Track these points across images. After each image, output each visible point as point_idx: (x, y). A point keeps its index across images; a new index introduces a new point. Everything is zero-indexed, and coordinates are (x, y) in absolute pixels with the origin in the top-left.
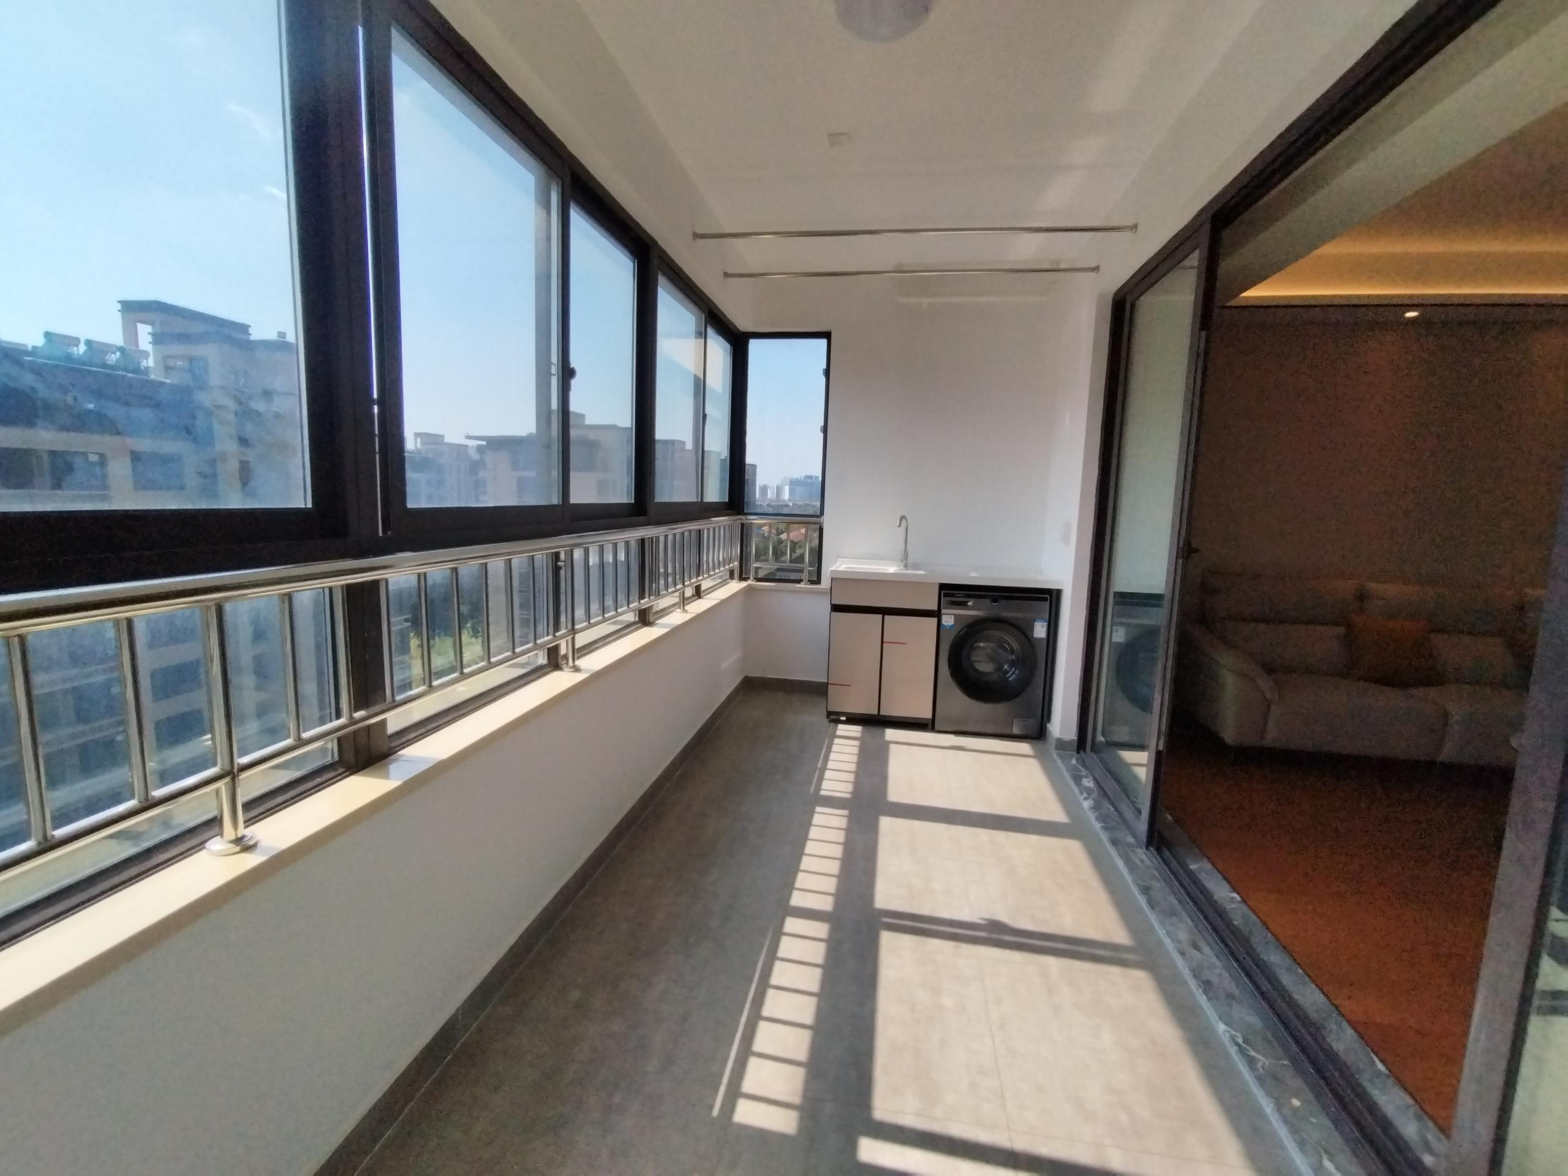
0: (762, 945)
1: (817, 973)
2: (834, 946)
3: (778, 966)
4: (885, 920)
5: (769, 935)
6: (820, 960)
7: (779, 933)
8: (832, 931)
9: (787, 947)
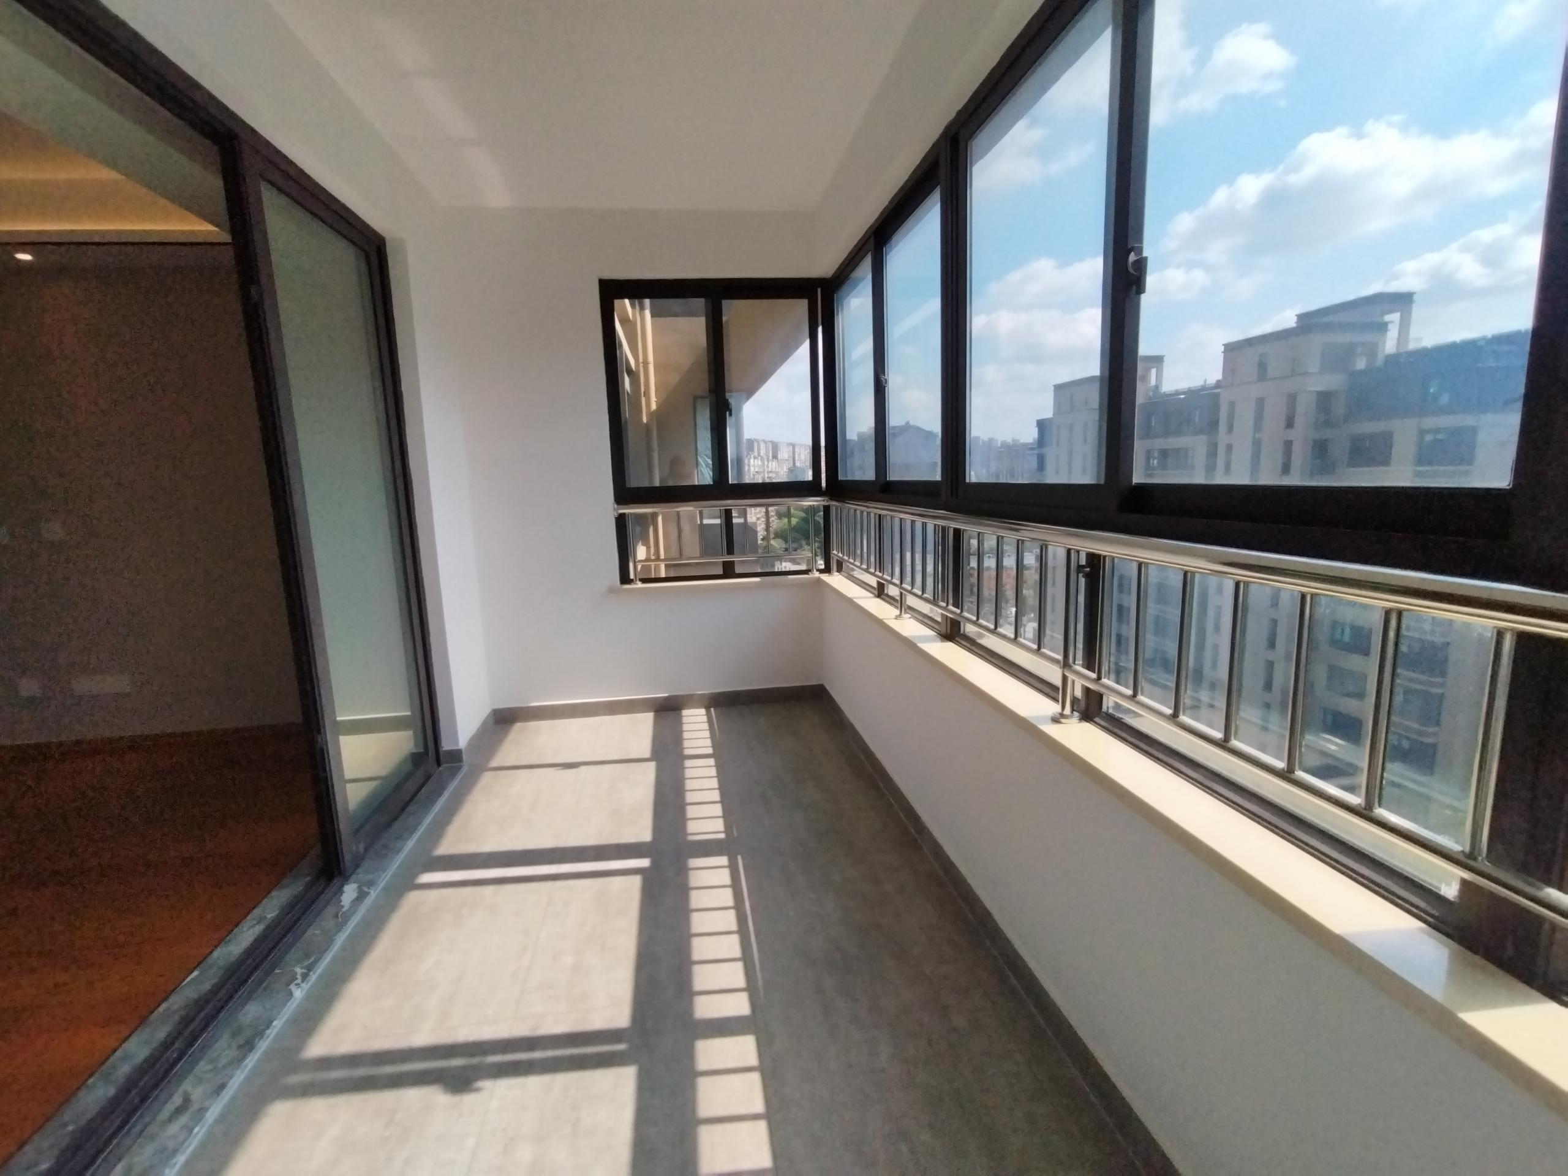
0: (762, 969)
1: (696, 956)
2: (684, 990)
3: (737, 952)
4: (621, 1047)
5: (760, 983)
6: (697, 970)
7: (751, 988)
8: (690, 1009)
9: (735, 975)
